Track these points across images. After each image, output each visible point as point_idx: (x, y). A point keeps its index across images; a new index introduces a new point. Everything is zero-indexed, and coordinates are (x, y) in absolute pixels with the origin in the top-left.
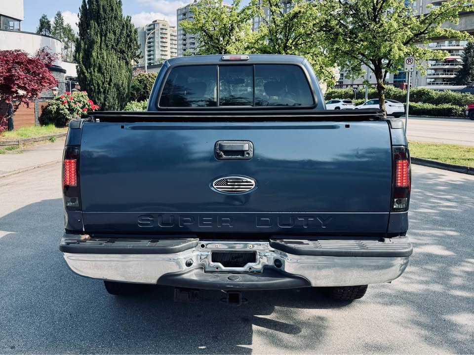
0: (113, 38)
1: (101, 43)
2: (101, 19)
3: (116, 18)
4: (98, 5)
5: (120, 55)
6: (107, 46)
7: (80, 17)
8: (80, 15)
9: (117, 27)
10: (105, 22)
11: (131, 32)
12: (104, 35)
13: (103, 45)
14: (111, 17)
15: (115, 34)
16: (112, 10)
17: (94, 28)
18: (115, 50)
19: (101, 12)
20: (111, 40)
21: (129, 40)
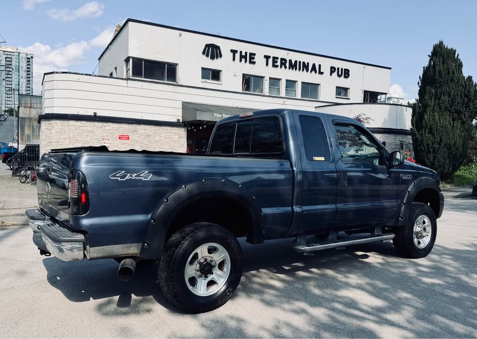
0: (448, 100)
1: (434, 106)
2: (436, 84)
3: (452, 80)
4: (435, 72)
5: (456, 115)
6: (440, 108)
7: (420, 85)
8: (420, 82)
9: (453, 88)
10: (440, 86)
11: (469, 92)
12: (437, 97)
13: (436, 108)
14: (447, 80)
15: (449, 95)
16: (449, 73)
17: (430, 92)
18: (450, 111)
19: (437, 77)
20: (445, 102)
21: (466, 100)
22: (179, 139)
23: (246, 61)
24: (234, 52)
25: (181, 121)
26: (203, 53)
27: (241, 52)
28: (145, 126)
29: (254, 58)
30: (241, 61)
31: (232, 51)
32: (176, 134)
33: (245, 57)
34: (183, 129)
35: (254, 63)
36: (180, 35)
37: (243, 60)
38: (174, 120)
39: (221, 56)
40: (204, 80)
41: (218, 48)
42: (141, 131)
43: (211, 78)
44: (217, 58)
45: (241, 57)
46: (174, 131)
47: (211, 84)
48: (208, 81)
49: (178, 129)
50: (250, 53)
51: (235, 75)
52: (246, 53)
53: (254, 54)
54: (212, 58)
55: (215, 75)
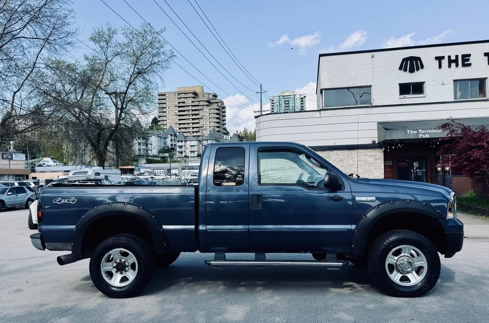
22: (375, 161)
23: (457, 66)
24: (440, 59)
25: (377, 142)
26: (400, 68)
27: (449, 57)
28: (338, 152)
29: (468, 60)
30: (450, 66)
31: (436, 58)
32: (371, 156)
33: (456, 61)
34: (380, 150)
35: (470, 65)
36: (373, 57)
37: (453, 65)
38: (369, 142)
39: (422, 67)
40: (403, 96)
41: (418, 59)
42: (334, 157)
43: (411, 93)
44: (418, 69)
45: (450, 61)
46: (368, 154)
47: (411, 98)
48: (407, 96)
49: (373, 150)
50: (462, 55)
51: (443, 84)
52: (457, 56)
53: (469, 55)
54: (412, 71)
55: (418, 88)
